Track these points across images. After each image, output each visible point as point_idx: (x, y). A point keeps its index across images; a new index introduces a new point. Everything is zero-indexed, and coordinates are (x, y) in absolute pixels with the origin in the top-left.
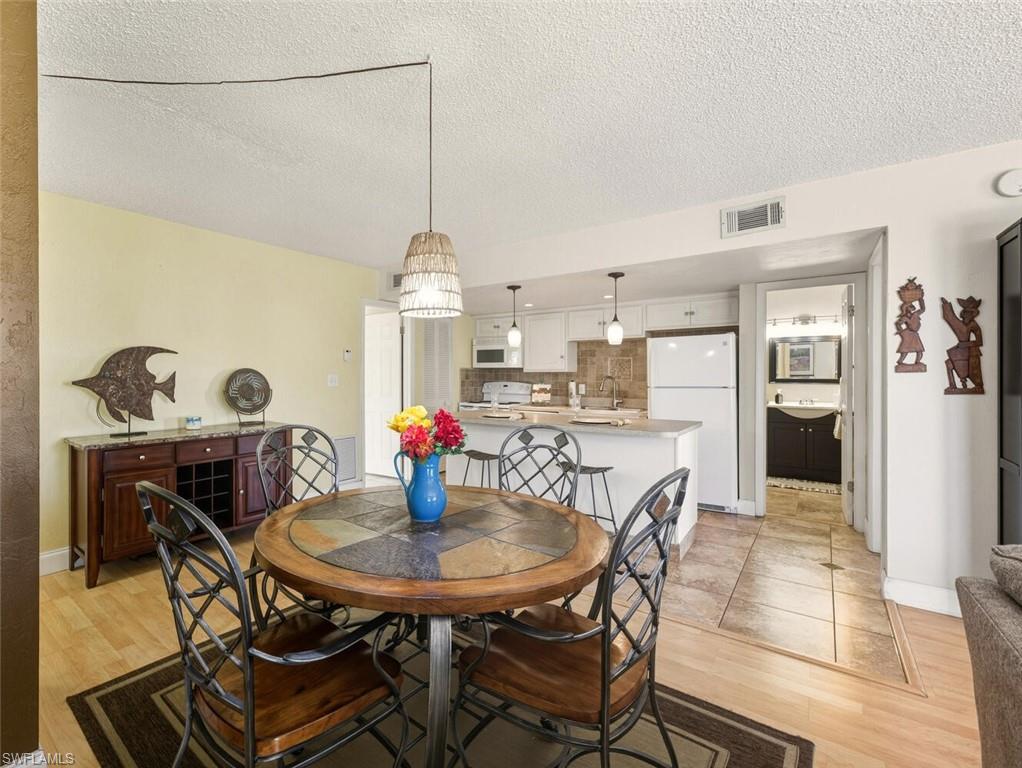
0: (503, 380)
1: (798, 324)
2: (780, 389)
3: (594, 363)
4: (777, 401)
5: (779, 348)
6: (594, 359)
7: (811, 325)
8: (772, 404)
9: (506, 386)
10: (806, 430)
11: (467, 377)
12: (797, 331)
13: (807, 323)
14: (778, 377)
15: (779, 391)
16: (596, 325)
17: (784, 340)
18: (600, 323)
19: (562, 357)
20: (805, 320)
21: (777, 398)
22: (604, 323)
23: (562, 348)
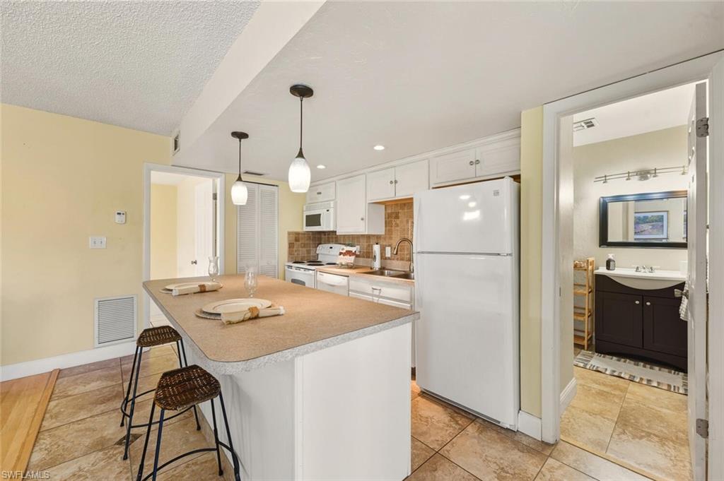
0: (329, 242)
1: (635, 179)
2: (611, 253)
3: (397, 225)
4: (608, 267)
5: (611, 206)
6: (398, 221)
7: (651, 179)
8: (602, 270)
9: (331, 248)
10: (643, 304)
11: (297, 240)
12: (635, 187)
13: (646, 178)
14: (610, 240)
15: (611, 256)
16: (389, 184)
17: (618, 199)
18: (391, 182)
19: (362, 219)
20: (644, 175)
21: (608, 264)
22: (396, 182)
23: (362, 210)
